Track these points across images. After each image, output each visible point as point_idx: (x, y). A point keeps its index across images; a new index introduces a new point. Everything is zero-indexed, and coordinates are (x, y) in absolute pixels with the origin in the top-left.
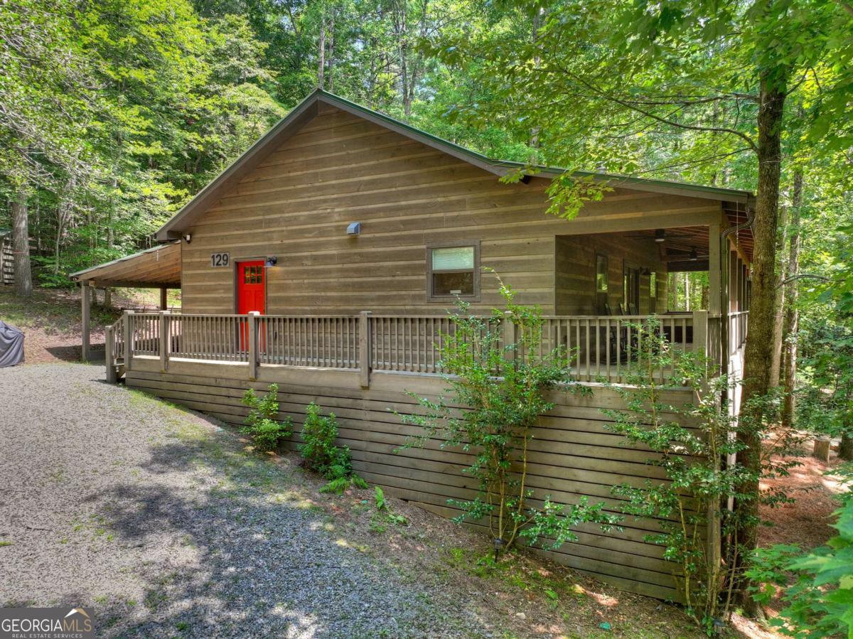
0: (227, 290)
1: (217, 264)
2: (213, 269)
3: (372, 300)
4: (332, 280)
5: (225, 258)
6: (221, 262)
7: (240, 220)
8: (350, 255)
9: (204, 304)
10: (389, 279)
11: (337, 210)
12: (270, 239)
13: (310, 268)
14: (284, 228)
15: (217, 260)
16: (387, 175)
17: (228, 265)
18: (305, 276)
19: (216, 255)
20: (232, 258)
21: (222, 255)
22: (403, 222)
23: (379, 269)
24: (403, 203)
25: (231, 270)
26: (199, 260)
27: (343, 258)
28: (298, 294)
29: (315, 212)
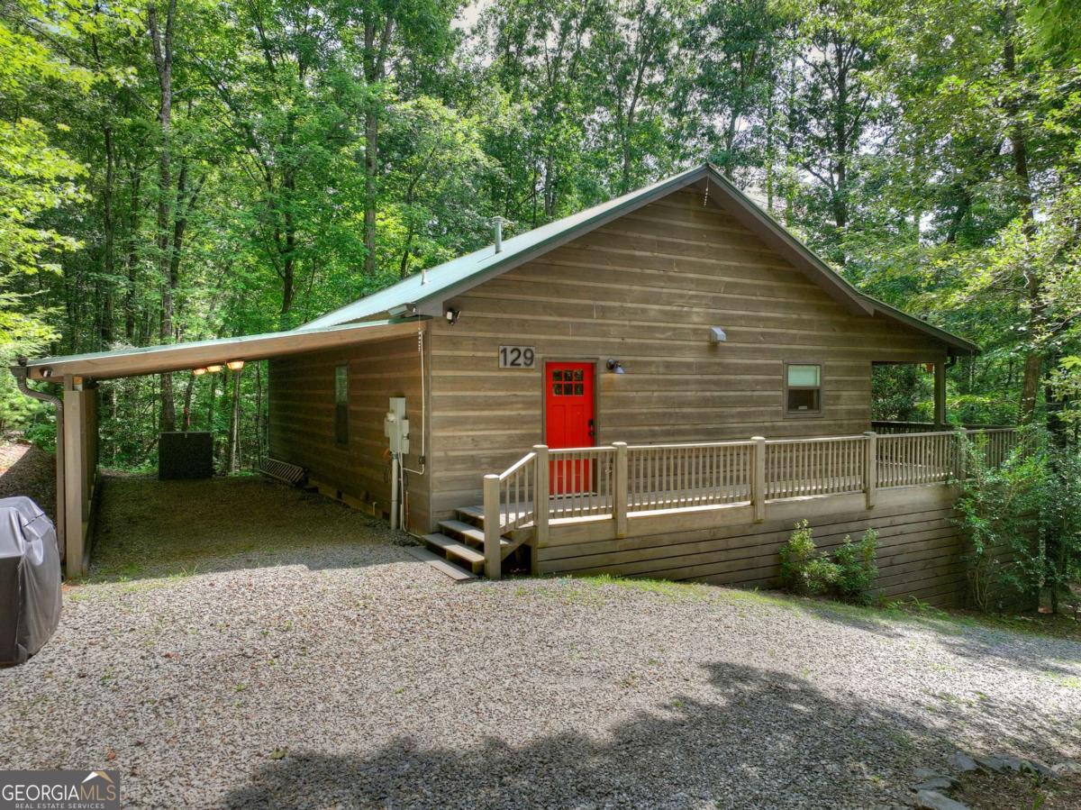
0: (529, 404)
1: (512, 364)
2: (500, 370)
3: (733, 416)
4: (689, 393)
5: (529, 355)
6: (521, 360)
7: (554, 300)
8: (709, 365)
9: (482, 426)
10: (749, 393)
11: (695, 309)
12: (605, 334)
13: (661, 377)
14: (627, 323)
15: (511, 357)
16: (748, 281)
17: (533, 366)
18: (655, 387)
19: (509, 349)
20: (536, 356)
21: (522, 349)
22: (763, 334)
23: (740, 382)
24: (763, 314)
25: (537, 374)
26: (471, 354)
27: (701, 368)
28: (645, 411)
29: (668, 308)
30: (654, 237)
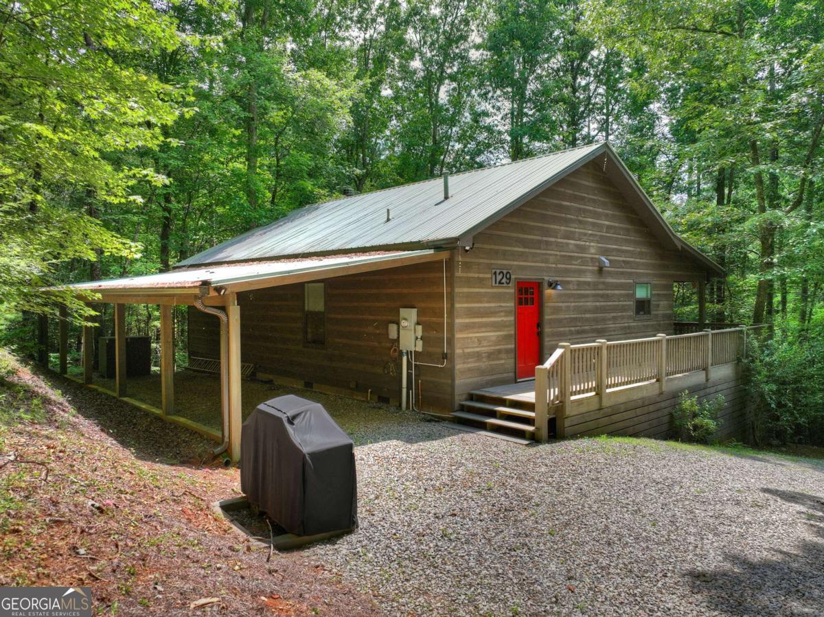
0: (507, 313)
1: (500, 283)
2: (492, 287)
3: (609, 319)
4: (588, 304)
5: (508, 276)
6: (504, 281)
7: (521, 236)
8: (598, 283)
9: (483, 329)
10: (617, 303)
11: (592, 244)
12: (547, 261)
13: (575, 292)
14: (558, 253)
15: (499, 277)
16: (617, 225)
17: (510, 285)
18: (572, 300)
19: (498, 271)
20: (513, 277)
21: (505, 272)
22: (624, 261)
23: (613, 295)
24: (624, 248)
25: (511, 290)
26: (476, 275)
27: (595, 286)
28: (567, 316)
29: (578, 242)
30: (572, 192)
